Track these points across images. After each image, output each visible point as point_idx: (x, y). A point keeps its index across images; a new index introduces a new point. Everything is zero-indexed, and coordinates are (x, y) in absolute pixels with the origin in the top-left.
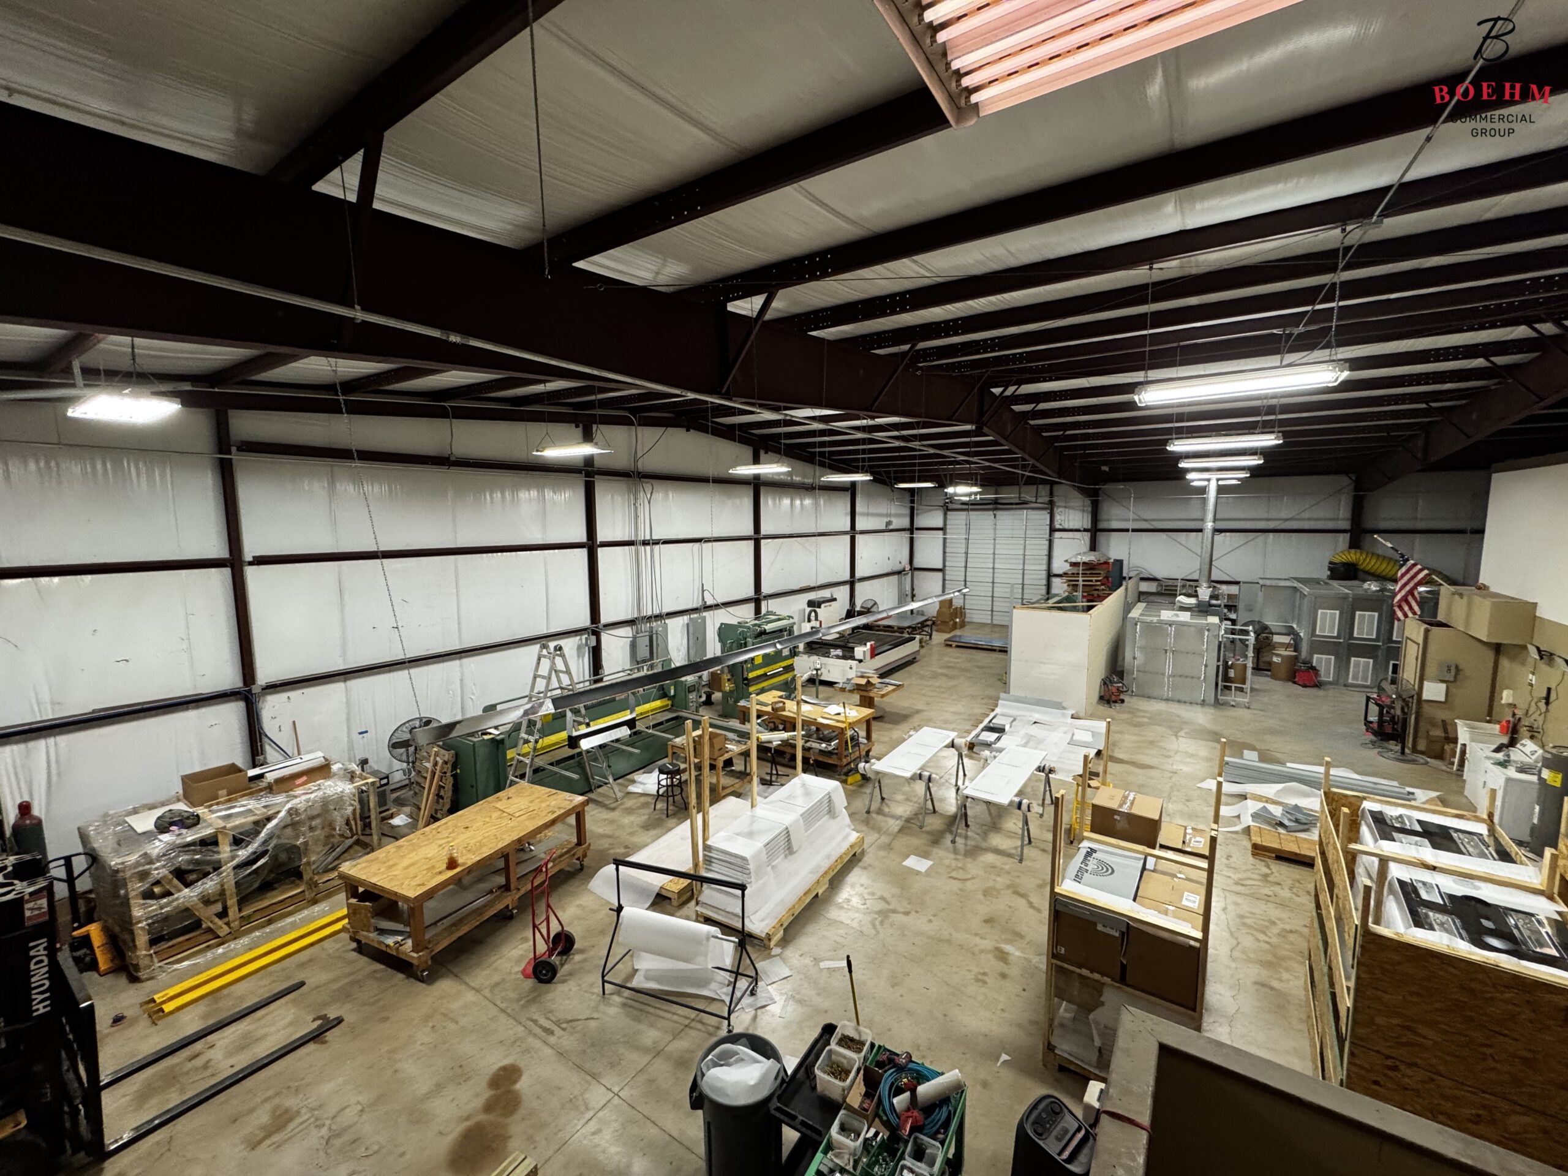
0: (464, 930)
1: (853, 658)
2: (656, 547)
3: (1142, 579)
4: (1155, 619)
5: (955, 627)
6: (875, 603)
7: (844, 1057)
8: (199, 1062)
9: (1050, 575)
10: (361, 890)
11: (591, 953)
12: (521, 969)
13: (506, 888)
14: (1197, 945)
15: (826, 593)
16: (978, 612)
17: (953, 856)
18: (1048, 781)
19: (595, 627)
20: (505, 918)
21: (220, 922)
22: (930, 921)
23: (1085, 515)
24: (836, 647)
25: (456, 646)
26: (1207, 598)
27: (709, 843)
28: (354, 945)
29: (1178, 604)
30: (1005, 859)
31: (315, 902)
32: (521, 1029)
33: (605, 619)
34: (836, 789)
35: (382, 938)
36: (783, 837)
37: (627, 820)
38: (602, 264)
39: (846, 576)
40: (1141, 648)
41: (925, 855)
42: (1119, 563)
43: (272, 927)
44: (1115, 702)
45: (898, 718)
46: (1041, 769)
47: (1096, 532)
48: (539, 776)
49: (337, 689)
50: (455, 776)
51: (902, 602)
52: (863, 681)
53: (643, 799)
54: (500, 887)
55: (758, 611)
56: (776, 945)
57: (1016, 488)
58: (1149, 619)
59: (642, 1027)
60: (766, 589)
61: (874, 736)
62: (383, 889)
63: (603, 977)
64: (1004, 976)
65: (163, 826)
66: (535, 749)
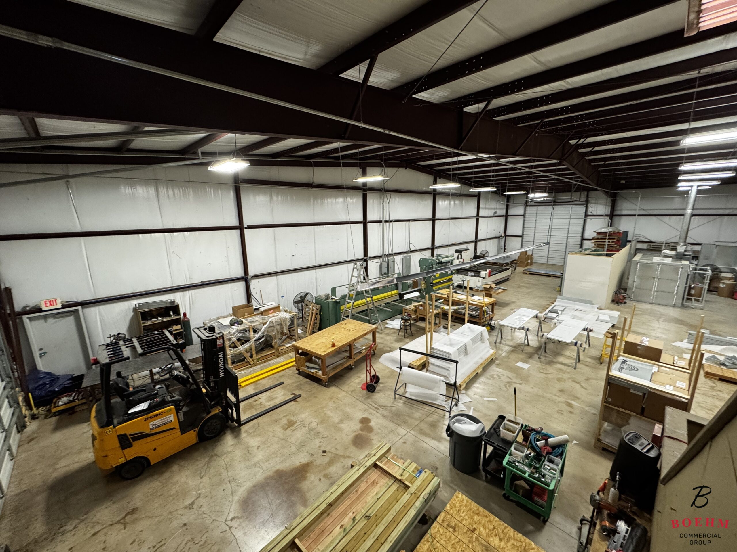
0: (338, 370)
1: (480, 277)
2: (391, 223)
3: (639, 242)
4: (649, 262)
5: (527, 265)
6: (487, 252)
7: (512, 426)
8: (258, 402)
9: (583, 239)
10: (300, 351)
11: (386, 384)
12: (361, 386)
13: (350, 357)
14: (686, 401)
15: (464, 247)
16: (540, 256)
17: (540, 363)
18: (588, 336)
19: (366, 258)
20: (350, 369)
21: (251, 359)
22: (532, 388)
23: (607, 207)
24: (471, 271)
25: (314, 264)
26: (683, 251)
27: (432, 346)
28: (297, 372)
29: (662, 254)
30: (567, 367)
31: (278, 356)
32: (366, 406)
33: (370, 255)
34: (484, 330)
35: (309, 370)
36: (464, 347)
37: (388, 338)
38: (424, 96)
39: (473, 239)
40: (638, 277)
41: (526, 362)
42: (626, 233)
43: (265, 364)
44: (621, 303)
45: (504, 305)
46: (585, 329)
47: (612, 216)
48: (354, 317)
49: (274, 278)
50: (320, 315)
51: (499, 253)
52: (488, 287)
53: (393, 331)
54: (348, 357)
55: (433, 254)
56: (463, 390)
57: (569, 194)
58: (645, 261)
59: (413, 411)
60: (437, 244)
61: (495, 311)
62: (311, 352)
63: (395, 392)
64: (571, 412)
65: (232, 324)
66: (353, 306)
